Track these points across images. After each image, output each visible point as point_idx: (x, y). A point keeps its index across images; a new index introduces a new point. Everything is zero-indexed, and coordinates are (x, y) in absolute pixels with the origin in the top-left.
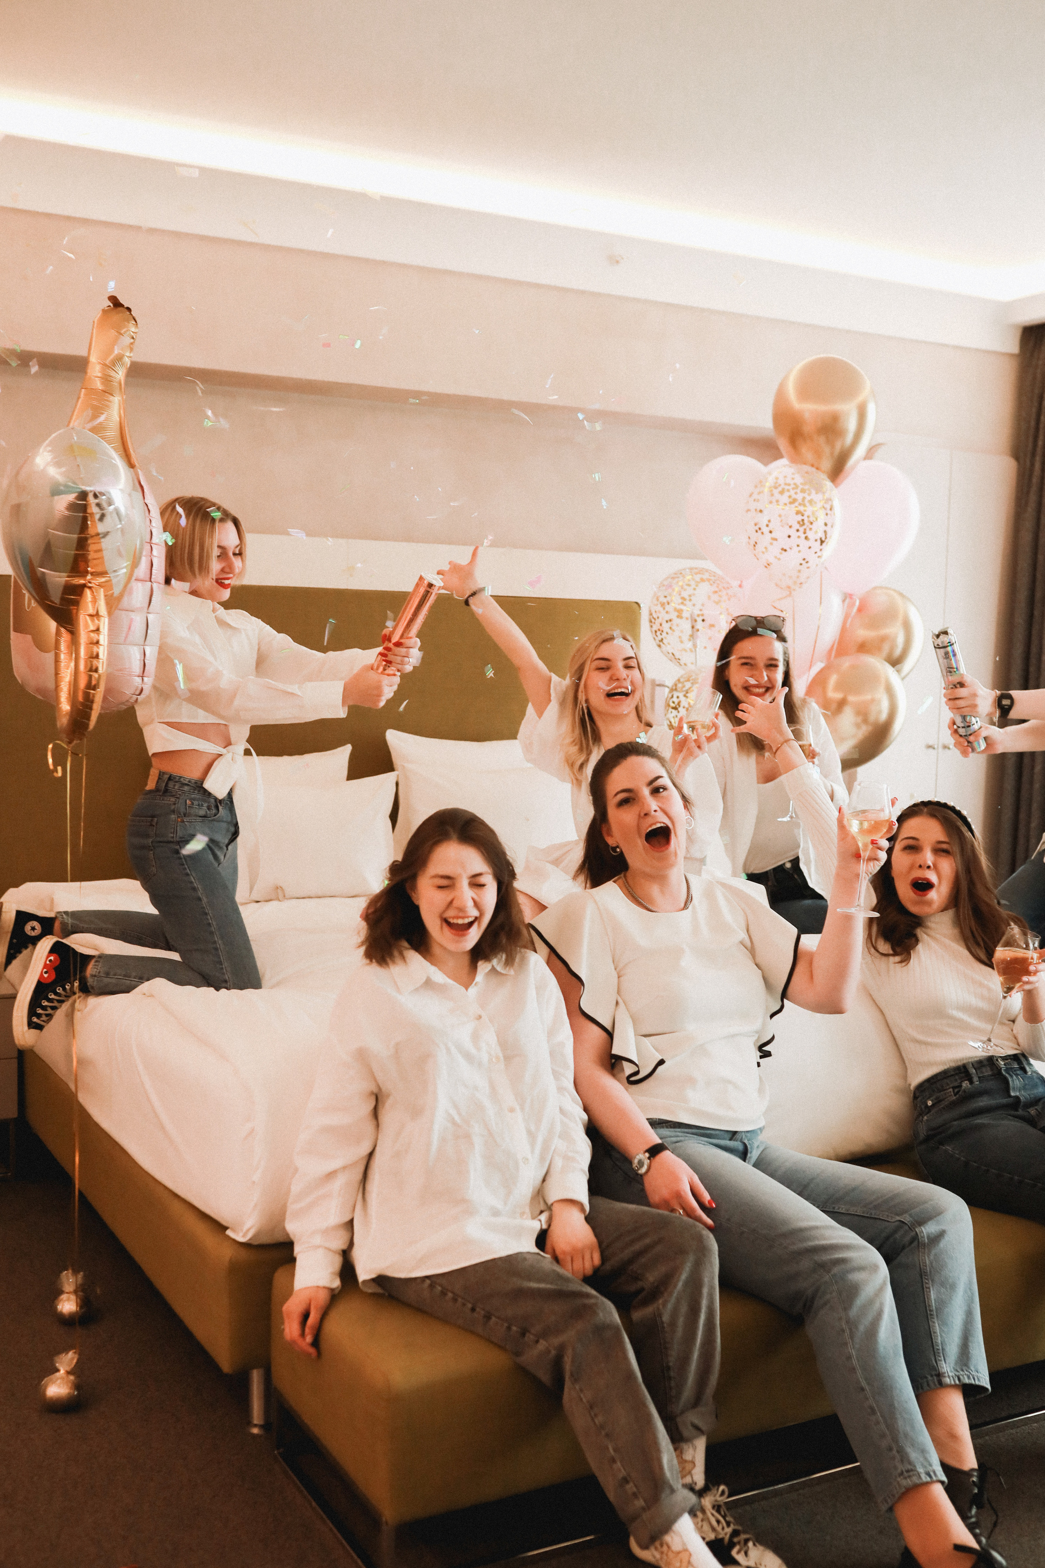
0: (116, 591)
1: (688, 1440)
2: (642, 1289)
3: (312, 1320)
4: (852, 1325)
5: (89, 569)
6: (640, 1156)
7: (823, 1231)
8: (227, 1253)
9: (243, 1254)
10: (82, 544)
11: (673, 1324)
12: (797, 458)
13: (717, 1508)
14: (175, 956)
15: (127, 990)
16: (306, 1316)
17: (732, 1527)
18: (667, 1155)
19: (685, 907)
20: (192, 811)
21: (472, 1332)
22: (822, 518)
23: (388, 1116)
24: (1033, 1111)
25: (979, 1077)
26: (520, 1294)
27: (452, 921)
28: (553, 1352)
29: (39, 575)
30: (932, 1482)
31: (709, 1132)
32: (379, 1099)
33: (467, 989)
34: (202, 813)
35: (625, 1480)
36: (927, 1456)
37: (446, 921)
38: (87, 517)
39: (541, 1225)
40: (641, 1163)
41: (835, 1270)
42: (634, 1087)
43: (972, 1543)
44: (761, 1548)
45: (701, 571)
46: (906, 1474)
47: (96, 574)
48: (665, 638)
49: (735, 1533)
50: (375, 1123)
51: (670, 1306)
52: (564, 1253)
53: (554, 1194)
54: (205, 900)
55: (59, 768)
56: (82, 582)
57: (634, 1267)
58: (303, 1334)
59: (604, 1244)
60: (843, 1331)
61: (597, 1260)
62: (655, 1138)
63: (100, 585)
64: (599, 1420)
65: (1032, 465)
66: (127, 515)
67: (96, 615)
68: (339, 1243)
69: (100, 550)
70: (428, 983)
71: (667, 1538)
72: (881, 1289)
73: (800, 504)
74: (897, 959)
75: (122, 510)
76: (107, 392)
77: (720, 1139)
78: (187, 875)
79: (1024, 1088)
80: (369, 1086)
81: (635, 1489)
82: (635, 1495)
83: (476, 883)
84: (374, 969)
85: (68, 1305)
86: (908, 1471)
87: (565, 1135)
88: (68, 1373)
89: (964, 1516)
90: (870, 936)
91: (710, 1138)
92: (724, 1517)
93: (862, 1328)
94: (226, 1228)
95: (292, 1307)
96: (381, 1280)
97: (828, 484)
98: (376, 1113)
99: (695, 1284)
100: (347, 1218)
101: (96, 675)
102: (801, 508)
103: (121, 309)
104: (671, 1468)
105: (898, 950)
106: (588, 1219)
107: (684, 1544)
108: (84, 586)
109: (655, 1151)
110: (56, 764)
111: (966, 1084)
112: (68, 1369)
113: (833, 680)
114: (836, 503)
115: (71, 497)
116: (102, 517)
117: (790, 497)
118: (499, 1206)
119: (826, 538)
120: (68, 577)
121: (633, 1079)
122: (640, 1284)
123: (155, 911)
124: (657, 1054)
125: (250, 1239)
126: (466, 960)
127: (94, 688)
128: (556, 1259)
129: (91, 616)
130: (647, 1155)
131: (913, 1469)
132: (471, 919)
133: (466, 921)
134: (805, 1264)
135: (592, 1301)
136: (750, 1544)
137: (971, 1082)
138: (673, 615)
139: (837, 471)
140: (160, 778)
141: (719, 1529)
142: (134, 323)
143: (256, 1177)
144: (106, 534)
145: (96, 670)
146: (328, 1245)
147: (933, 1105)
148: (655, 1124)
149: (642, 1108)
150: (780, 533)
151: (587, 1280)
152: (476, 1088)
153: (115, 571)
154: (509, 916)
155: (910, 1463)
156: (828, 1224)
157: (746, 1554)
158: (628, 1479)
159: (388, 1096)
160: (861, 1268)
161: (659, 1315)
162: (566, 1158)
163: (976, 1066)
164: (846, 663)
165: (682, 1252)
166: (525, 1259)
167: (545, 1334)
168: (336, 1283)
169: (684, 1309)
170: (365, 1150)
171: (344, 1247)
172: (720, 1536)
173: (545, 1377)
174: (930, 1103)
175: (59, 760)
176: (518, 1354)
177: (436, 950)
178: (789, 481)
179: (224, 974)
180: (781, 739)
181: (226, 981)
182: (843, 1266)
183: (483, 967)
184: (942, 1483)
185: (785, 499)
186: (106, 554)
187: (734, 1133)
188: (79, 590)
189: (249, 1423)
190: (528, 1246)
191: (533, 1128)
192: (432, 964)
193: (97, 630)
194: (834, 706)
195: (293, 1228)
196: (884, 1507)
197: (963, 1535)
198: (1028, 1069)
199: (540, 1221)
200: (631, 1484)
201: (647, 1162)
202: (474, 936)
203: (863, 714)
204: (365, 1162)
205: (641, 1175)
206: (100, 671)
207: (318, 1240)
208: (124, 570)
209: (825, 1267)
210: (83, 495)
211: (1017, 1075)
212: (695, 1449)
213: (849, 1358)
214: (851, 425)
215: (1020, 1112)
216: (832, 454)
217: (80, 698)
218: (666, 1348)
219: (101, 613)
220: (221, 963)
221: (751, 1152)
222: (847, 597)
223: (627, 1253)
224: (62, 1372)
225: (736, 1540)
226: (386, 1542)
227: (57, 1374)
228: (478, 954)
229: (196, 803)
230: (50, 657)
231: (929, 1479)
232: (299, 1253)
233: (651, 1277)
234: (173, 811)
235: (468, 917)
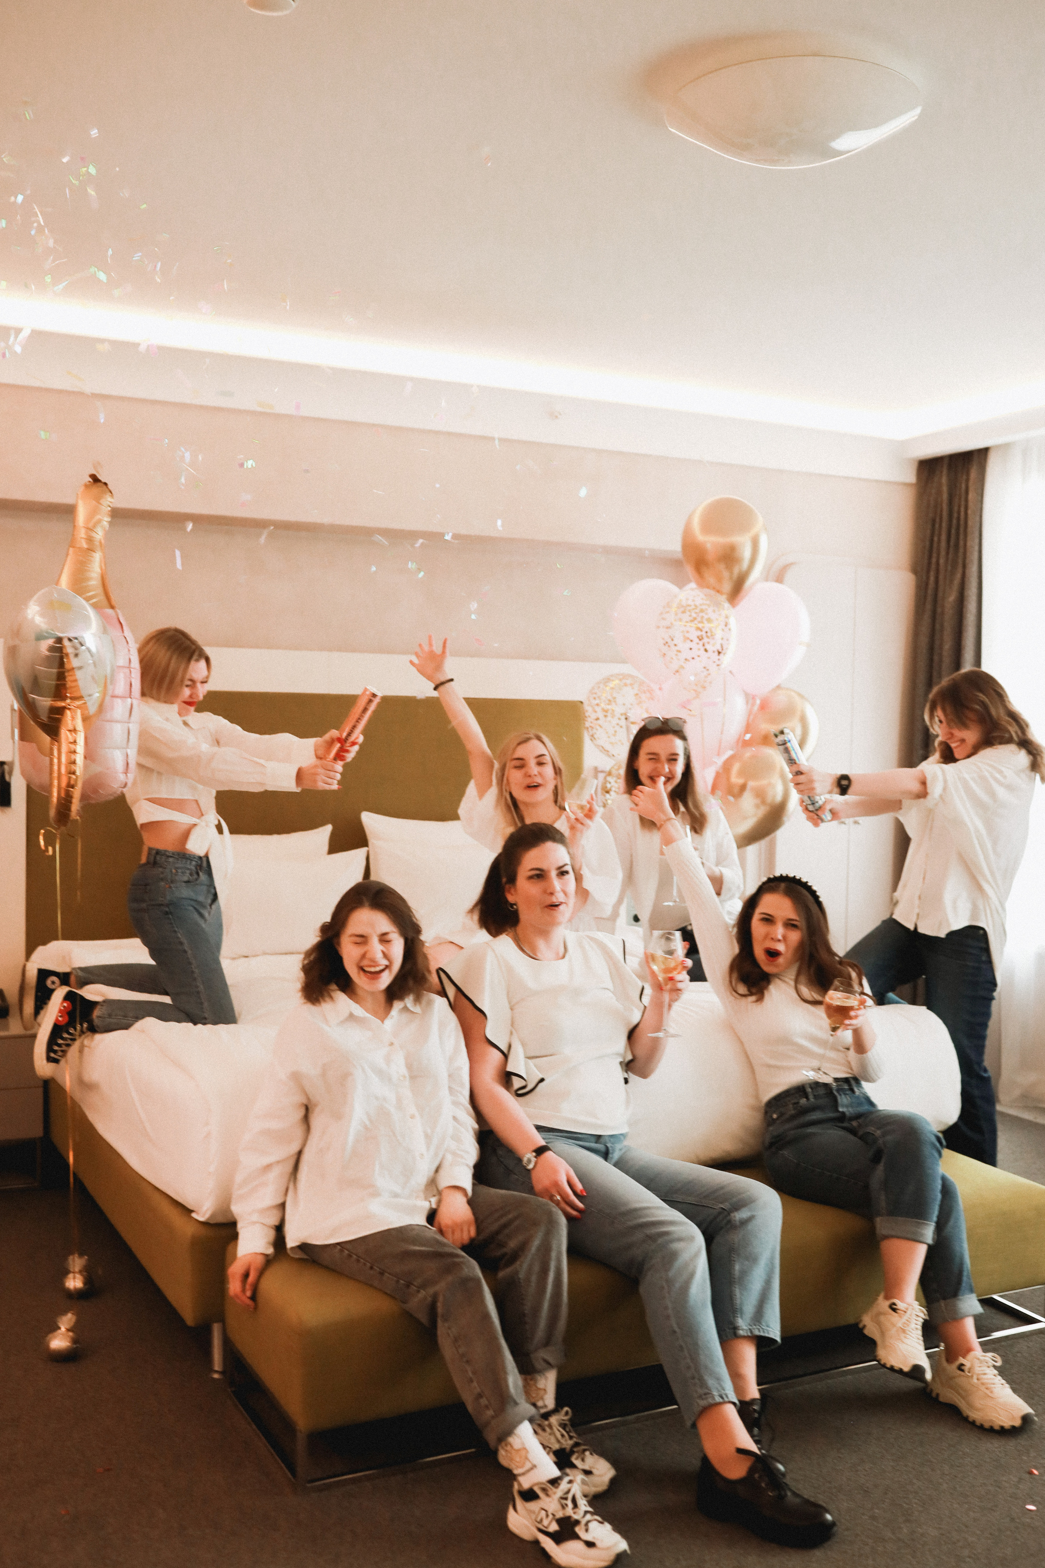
0: (92, 709)
1: (540, 1372)
2: (505, 1255)
3: (252, 1278)
4: (670, 1282)
5: (68, 695)
6: (528, 1157)
7: (653, 1211)
8: (188, 1231)
9: (203, 1231)
10: (61, 676)
11: (528, 1280)
12: (702, 583)
13: (563, 1426)
14: (167, 1000)
15: (126, 1027)
16: (246, 1275)
17: (575, 1440)
18: (549, 1154)
19: (564, 957)
20: (177, 878)
21: (371, 1286)
22: (719, 634)
23: (317, 1121)
24: (855, 1123)
25: (815, 1096)
26: (408, 1255)
27: (367, 969)
28: (430, 1299)
29: (30, 699)
30: (725, 1402)
31: (576, 1135)
32: (310, 1110)
33: (383, 1022)
34: (186, 879)
35: (480, 1396)
36: (722, 1383)
37: (362, 969)
38: (63, 656)
39: (431, 1205)
40: (529, 1161)
41: (660, 1241)
42: (520, 1099)
43: (753, 1447)
44: (596, 1456)
45: (624, 676)
46: (704, 1397)
47: (74, 699)
48: (595, 733)
49: (577, 1445)
50: (306, 1126)
51: (525, 1266)
52: (447, 1226)
53: (444, 1182)
54: (189, 952)
55: (50, 849)
56: (63, 704)
57: (500, 1237)
58: (244, 1290)
59: (479, 1221)
60: (663, 1288)
61: (473, 1233)
62: (539, 1140)
63: (78, 707)
64: (461, 1350)
65: (928, 578)
66: (98, 652)
67: (74, 730)
68: (274, 1220)
69: (76, 681)
70: (351, 1017)
71: (511, 1440)
72: (697, 1255)
73: (699, 622)
74: (753, 998)
75: (94, 649)
76: (91, 550)
77: (587, 1142)
78: (175, 931)
79: (851, 1105)
80: (300, 1099)
81: (486, 1402)
82: (487, 1407)
83: (384, 939)
84: (309, 1007)
85: (74, 1282)
86: (705, 1394)
87: (456, 1138)
88: (68, 1330)
89: (749, 1429)
90: (731, 982)
91: (578, 1141)
92: (567, 1432)
93: (677, 1285)
94: (192, 1211)
95: (235, 1270)
96: (304, 1247)
97: (727, 605)
98: (306, 1119)
99: (546, 1249)
100: (280, 1201)
101: (74, 777)
102: (700, 625)
103: (99, 484)
104: (516, 1386)
105: (754, 990)
106: (470, 1202)
107: (523, 1444)
108: (64, 708)
109: (540, 1151)
110: (46, 846)
111: (803, 1101)
112: (68, 1327)
113: (736, 767)
114: (732, 621)
115: (51, 642)
116: (76, 655)
117: (690, 616)
118: (397, 1189)
119: (722, 649)
120: (52, 701)
121: (520, 1092)
122: (505, 1250)
123: (153, 963)
124: (538, 1073)
125: (208, 1219)
126: (382, 998)
127: (73, 787)
128: (441, 1232)
129: (70, 731)
130: (534, 1154)
131: (709, 1392)
132: (381, 968)
133: (378, 969)
134: (639, 1236)
135: (461, 1260)
136: (587, 1453)
137: (807, 1098)
138: (600, 715)
139: (737, 590)
140: (149, 854)
141: (562, 1441)
142: (111, 494)
143: (212, 1169)
144: (80, 668)
145: (74, 773)
146: (263, 1221)
147: (777, 1119)
148: (539, 1128)
149: (529, 1116)
150: (684, 646)
151: (464, 1248)
152: (385, 1099)
153: (90, 695)
154: (415, 963)
155: (707, 1388)
156: (660, 1205)
157: (583, 1460)
158: (482, 1394)
159: (316, 1105)
160: (680, 1240)
161: (517, 1273)
162: (454, 1154)
163: (813, 1086)
164: (748, 753)
165: (535, 1224)
166: (414, 1229)
167: (423, 1286)
168: (270, 1251)
169: (536, 1268)
170: (295, 1148)
171: (277, 1223)
172: (563, 1447)
173: (423, 1318)
174: (775, 1116)
175: (50, 841)
176: (404, 1302)
177: (360, 992)
178: (690, 602)
179: (203, 1012)
180: (665, 818)
181: (205, 1018)
182: (666, 1238)
183: (398, 1005)
184: (734, 1404)
185: (686, 617)
186: (81, 683)
187: (599, 1137)
188: (61, 711)
189: (213, 1371)
190: (421, 1220)
191: (429, 1131)
192: (357, 1002)
193: (75, 742)
194: (736, 790)
195: (237, 1209)
196: (689, 1424)
197: (746, 1441)
198: (856, 1089)
199: (430, 1202)
200: (484, 1399)
201: (534, 1160)
202: (386, 979)
203: (760, 795)
204: (296, 1157)
205: (529, 1170)
206: (78, 773)
207: (255, 1217)
208: (97, 695)
209: (652, 1238)
210: (59, 640)
211: (845, 1094)
212: (546, 1378)
213: (666, 1308)
214: (747, 554)
215: (845, 1125)
216: (731, 578)
217: (63, 795)
218: (523, 1299)
219: (78, 729)
220: (202, 1003)
221: (612, 1153)
222: (749, 698)
223: (495, 1227)
224: (63, 1329)
225: (575, 1449)
226: (301, 1446)
227: (59, 1331)
228: (393, 993)
229: (179, 871)
230: (47, 759)
231: (721, 1400)
232: (242, 1227)
233: (513, 1244)
234: (162, 879)
235: (378, 966)
